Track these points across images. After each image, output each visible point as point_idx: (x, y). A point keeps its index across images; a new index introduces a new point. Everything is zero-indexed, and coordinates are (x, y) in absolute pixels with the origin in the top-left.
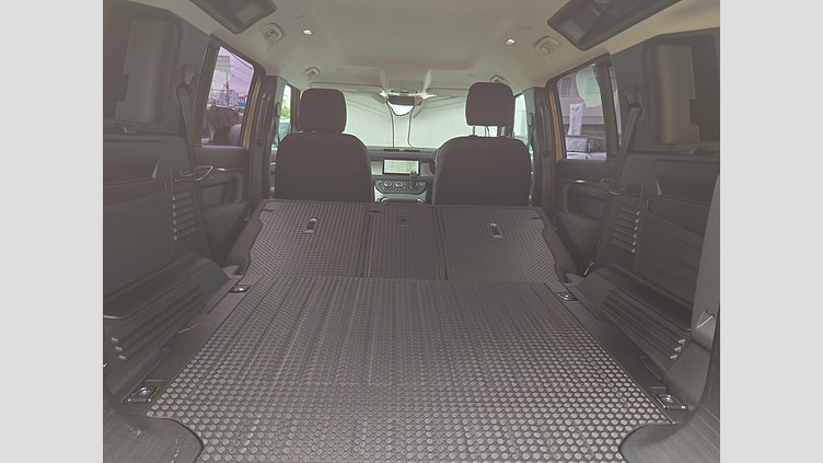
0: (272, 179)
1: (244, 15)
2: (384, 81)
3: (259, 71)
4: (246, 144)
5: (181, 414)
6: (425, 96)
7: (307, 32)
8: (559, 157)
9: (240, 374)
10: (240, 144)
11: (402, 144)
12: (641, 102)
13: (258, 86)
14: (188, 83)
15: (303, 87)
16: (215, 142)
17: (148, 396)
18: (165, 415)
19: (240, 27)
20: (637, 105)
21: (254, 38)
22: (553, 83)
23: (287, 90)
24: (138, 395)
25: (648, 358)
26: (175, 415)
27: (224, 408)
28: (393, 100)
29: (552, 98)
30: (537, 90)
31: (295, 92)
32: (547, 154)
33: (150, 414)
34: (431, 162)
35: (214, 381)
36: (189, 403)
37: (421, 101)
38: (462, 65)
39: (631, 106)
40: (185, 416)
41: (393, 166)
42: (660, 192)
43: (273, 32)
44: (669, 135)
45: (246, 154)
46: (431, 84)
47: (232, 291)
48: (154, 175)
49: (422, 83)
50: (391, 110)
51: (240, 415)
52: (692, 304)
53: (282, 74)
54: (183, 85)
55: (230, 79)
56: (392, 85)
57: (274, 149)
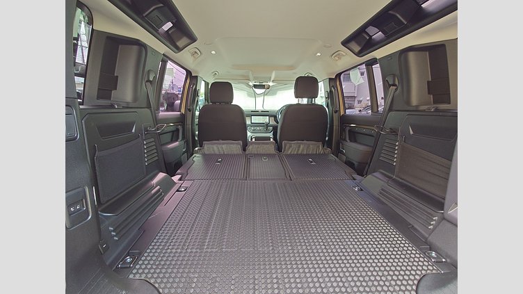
0: (196, 127)
1: (180, 44)
2: (251, 77)
3: (189, 73)
4: (183, 111)
5: (149, 276)
6: (271, 84)
7: (213, 52)
8: (342, 113)
9: (184, 245)
10: (180, 111)
11: (259, 108)
12: (397, 83)
13: (188, 81)
14: (151, 79)
15: (211, 81)
16: (167, 110)
17: (131, 263)
18: (141, 276)
19: (179, 49)
20: (394, 85)
21: (186, 56)
22: (339, 75)
23: (203, 83)
24: (125, 262)
25: (413, 226)
26: (146, 277)
27: (175, 271)
28: (255, 86)
29: (338, 83)
30: (330, 79)
31: (207, 84)
32: (336, 112)
33: (131, 276)
34: (275, 117)
35: (169, 251)
36: (154, 267)
37: (269, 86)
38: (291, 68)
39: (390, 86)
40: (152, 277)
41: (256, 119)
42: (411, 132)
43: (196, 52)
44: (414, 101)
45: (183, 117)
46: (275, 77)
47: (178, 191)
48: (133, 131)
49: (270, 77)
50: (254, 91)
51: (185, 275)
52: (444, 199)
53: (200, 75)
54: (148, 81)
55: (173, 78)
56: (255, 78)
57: (197, 113)
